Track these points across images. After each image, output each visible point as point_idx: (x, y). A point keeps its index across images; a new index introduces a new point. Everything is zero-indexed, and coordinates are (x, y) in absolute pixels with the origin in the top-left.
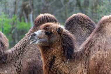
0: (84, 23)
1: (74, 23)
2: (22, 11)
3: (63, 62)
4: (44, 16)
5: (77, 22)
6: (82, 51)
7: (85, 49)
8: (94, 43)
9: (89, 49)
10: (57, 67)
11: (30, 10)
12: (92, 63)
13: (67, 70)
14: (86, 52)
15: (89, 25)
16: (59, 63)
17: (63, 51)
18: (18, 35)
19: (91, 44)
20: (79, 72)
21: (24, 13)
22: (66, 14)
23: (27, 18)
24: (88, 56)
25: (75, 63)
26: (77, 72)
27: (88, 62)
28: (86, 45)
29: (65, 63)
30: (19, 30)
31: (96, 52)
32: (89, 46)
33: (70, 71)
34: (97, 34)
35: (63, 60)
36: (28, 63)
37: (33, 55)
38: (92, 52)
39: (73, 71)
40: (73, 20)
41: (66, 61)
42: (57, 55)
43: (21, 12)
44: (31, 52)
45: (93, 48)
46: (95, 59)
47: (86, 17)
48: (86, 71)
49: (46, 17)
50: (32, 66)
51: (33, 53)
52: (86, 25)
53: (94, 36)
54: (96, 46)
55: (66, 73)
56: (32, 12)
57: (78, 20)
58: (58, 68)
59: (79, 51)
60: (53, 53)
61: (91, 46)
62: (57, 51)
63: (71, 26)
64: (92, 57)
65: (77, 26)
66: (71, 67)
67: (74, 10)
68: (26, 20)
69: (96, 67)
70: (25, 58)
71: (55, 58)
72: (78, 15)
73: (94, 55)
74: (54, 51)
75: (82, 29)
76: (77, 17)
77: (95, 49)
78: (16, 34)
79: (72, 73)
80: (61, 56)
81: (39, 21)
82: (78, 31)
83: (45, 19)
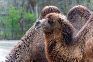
0: (83, 14)
1: (75, 14)
2: (29, 3)
3: (63, 46)
4: (49, 8)
5: (78, 13)
6: (78, 37)
7: (81, 35)
8: (89, 30)
9: (84, 35)
10: (57, 50)
11: (36, 3)
12: (87, 47)
13: (66, 53)
14: (82, 38)
15: (88, 15)
16: (59, 47)
17: (63, 38)
18: (26, 24)
19: (86, 31)
20: (76, 55)
21: (30, 6)
22: (65, 6)
23: (33, 9)
24: (83, 41)
25: (72, 47)
26: (74, 55)
27: (83, 46)
28: (82, 32)
29: (64, 47)
30: (26, 19)
31: (90, 38)
32: (84, 33)
33: (68, 54)
34: (91, 23)
35: (62, 45)
36: (37, 47)
37: (41, 40)
38: (87, 38)
39: (71, 54)
40: (75, 11)
41: (65, 46)
42: (58, 40)
43: (28, 5)
44: (39, 38)
45: (88, 35)
46: (89, 44)
47: (85, 9)
48: (82, 54)
49: (51, 8)
50: (40, 49)
51: (40, 39)
52: (85, 16)
53: (89, 25)
54: (90, 33)
55: (65, 55)
56: (37, 5)
57: (79, 11)
58: (58, 52)
59: (76, 37)
60: (54, 39)
61: (86, 33)
62: (58, 37)
63: (73, 16)
64: (87, 42)
65: (77, 16)
66: (69, 50)
67: (73, 3)
68: (32, 11)
69: (90, 51)
70: (34, 42)
71: (56, 43)
72: (79, 7)
73: (89, 41)
74: (55, 37)
75: (82, 19)
76: (78, 8)
77: (90, 36)
78: (24, 23)
79: (70, 55)
80: (61, 41)
81: (45, 12)
82: (79, 21)
83: (50, 10)
